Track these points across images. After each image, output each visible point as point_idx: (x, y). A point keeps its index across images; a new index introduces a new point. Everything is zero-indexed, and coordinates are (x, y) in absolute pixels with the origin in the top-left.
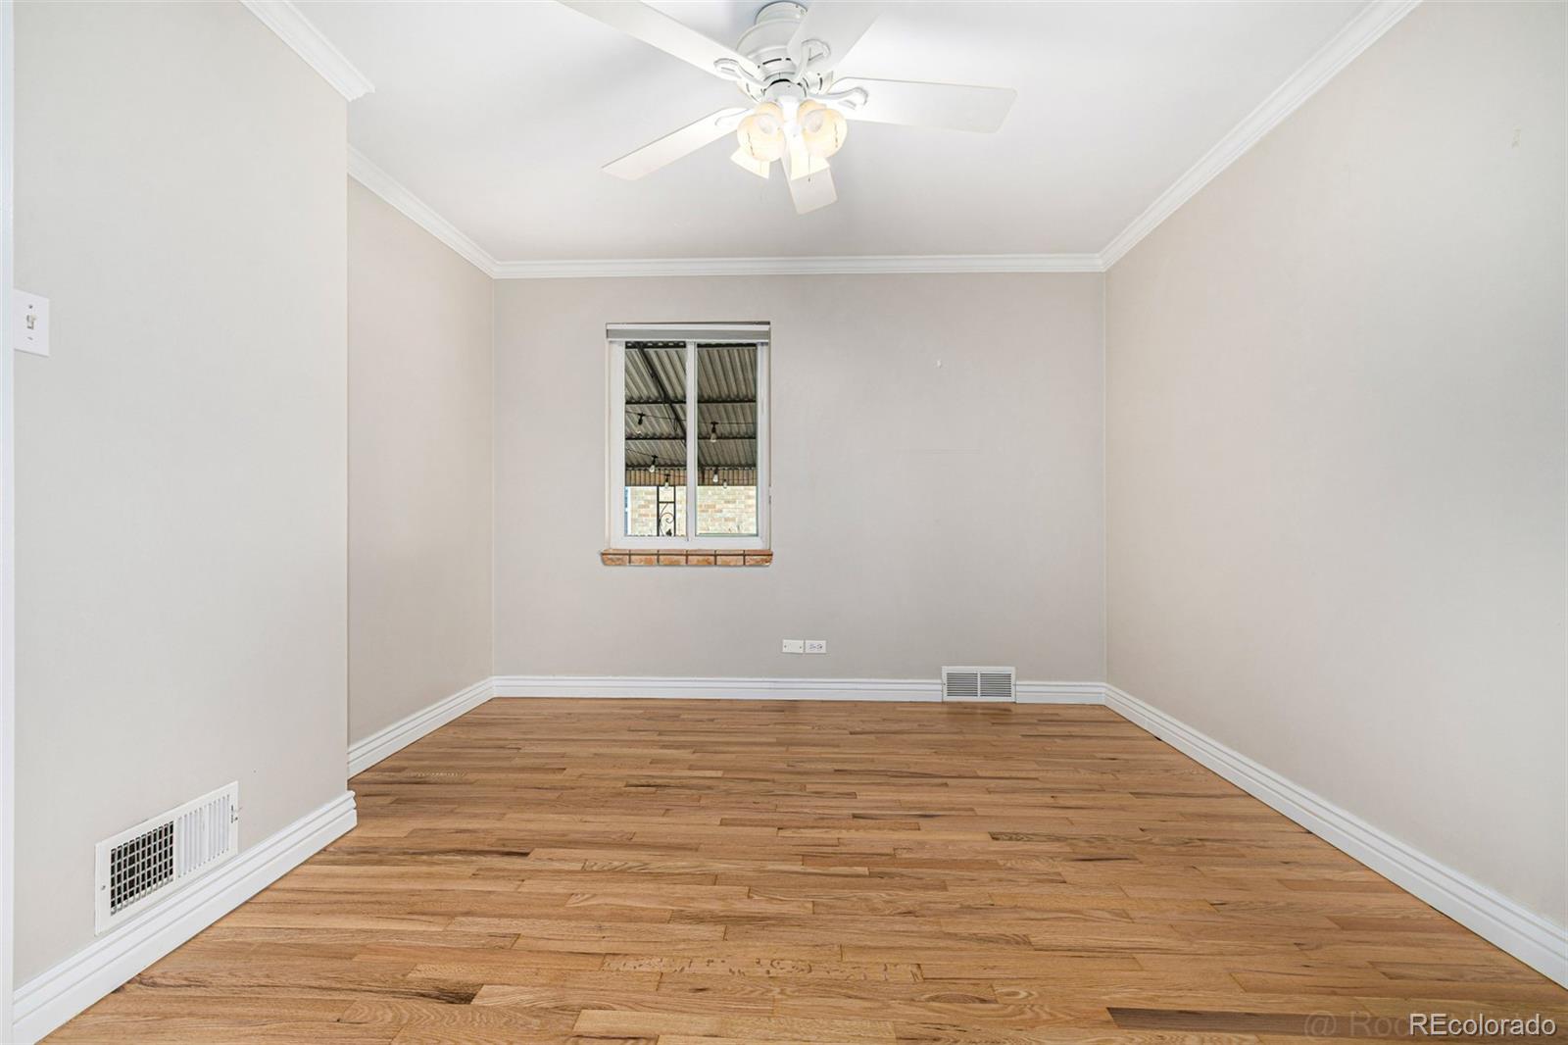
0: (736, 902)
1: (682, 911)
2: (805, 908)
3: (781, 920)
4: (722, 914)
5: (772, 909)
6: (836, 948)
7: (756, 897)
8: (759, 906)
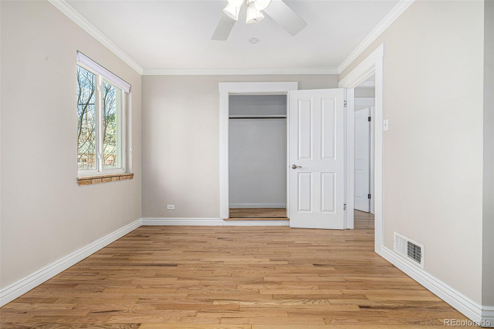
0: (263, 288)
1: (279, 285)
2: (240, 287)
3: (248, 283)
4: (266, 284)
5: (250, 286)
6: (232, 276)
7: (256, 290)
8: (255, 287)
